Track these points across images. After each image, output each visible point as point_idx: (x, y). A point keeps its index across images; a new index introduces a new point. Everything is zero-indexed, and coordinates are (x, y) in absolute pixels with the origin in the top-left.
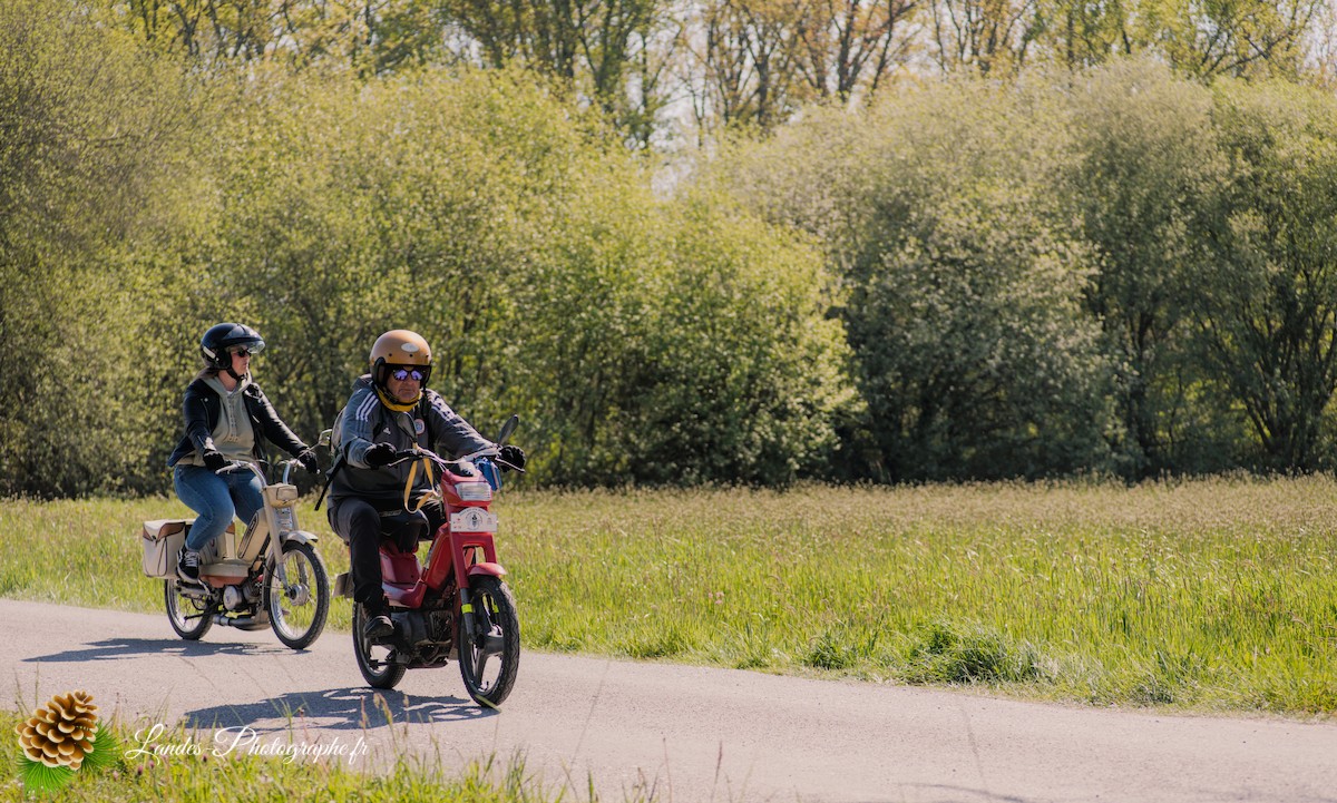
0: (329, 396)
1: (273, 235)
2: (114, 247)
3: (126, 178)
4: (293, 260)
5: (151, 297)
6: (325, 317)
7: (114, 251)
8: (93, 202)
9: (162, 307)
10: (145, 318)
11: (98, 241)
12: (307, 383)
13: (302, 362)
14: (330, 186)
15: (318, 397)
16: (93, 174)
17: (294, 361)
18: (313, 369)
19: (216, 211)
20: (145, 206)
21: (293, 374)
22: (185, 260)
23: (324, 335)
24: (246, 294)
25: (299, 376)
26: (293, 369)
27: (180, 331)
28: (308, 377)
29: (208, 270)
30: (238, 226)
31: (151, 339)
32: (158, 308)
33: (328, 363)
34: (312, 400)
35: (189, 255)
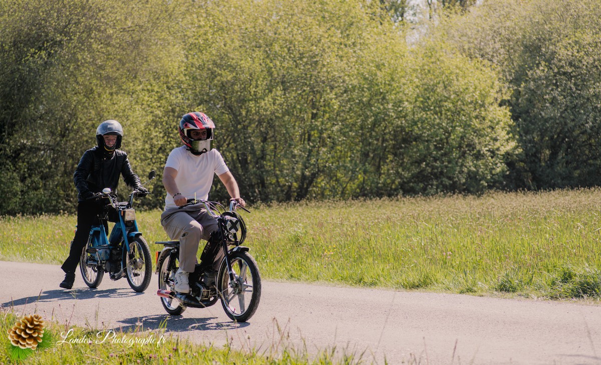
0: (244, 154)
1: (212, 73)
2: (131, 82)
3: (136, 47)
4: (223, 86)
5: (152, 107)
6: (241, 114)
7: (132, 85)
8: (120, 60)
9: (158, 112)
10: (150, 118)
11: (124, 80)
12: (232, 148)
13: (230, 137)
14: (240, 47)
15: (238, 155)
16: (120, 45)
17: (225, 138)
18: (235, 141)
19: (183, 62)
20: (146, 61)
21: (225, 144)
22: (168, 87)
23: (240, 123)
24: (199, 104)
25: (228, 145)
26: (225, 141)
27: (167, 124)
28: (232, 145)
29: (180, 92)
30: (194, 69)
31: (152, 129)
32: (155, 113)
33: (243, 138)
34: (235, 157)
35: (169, 85)
